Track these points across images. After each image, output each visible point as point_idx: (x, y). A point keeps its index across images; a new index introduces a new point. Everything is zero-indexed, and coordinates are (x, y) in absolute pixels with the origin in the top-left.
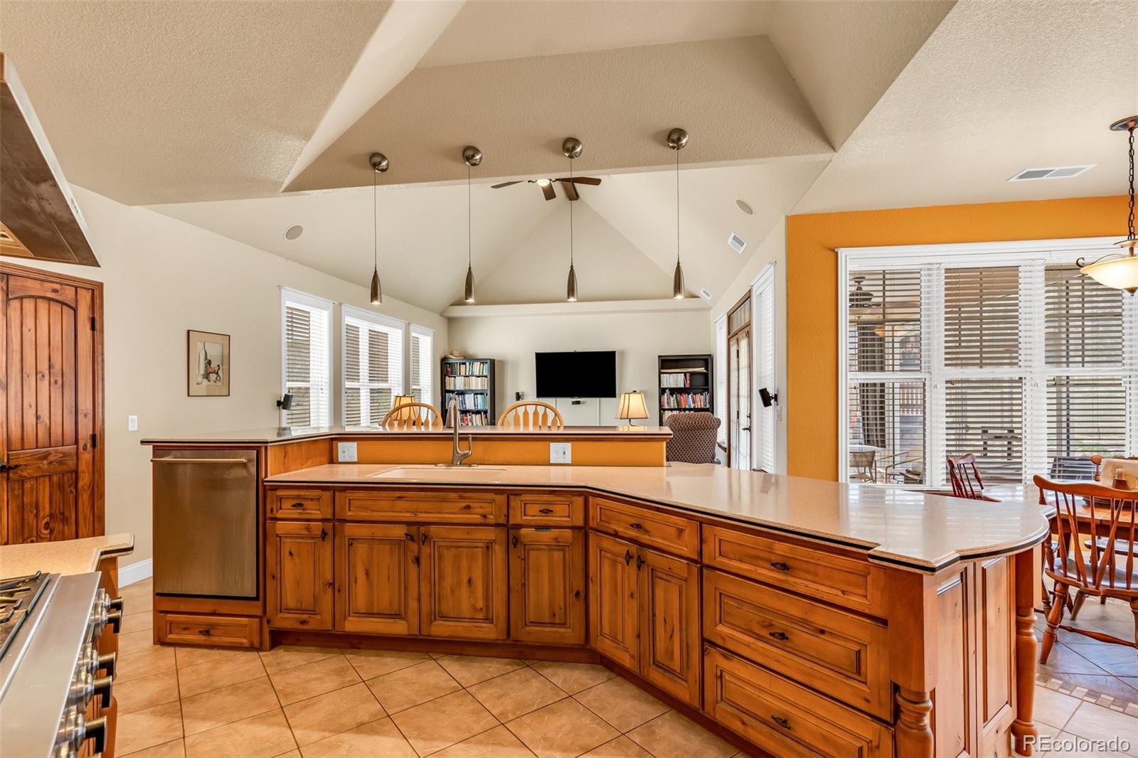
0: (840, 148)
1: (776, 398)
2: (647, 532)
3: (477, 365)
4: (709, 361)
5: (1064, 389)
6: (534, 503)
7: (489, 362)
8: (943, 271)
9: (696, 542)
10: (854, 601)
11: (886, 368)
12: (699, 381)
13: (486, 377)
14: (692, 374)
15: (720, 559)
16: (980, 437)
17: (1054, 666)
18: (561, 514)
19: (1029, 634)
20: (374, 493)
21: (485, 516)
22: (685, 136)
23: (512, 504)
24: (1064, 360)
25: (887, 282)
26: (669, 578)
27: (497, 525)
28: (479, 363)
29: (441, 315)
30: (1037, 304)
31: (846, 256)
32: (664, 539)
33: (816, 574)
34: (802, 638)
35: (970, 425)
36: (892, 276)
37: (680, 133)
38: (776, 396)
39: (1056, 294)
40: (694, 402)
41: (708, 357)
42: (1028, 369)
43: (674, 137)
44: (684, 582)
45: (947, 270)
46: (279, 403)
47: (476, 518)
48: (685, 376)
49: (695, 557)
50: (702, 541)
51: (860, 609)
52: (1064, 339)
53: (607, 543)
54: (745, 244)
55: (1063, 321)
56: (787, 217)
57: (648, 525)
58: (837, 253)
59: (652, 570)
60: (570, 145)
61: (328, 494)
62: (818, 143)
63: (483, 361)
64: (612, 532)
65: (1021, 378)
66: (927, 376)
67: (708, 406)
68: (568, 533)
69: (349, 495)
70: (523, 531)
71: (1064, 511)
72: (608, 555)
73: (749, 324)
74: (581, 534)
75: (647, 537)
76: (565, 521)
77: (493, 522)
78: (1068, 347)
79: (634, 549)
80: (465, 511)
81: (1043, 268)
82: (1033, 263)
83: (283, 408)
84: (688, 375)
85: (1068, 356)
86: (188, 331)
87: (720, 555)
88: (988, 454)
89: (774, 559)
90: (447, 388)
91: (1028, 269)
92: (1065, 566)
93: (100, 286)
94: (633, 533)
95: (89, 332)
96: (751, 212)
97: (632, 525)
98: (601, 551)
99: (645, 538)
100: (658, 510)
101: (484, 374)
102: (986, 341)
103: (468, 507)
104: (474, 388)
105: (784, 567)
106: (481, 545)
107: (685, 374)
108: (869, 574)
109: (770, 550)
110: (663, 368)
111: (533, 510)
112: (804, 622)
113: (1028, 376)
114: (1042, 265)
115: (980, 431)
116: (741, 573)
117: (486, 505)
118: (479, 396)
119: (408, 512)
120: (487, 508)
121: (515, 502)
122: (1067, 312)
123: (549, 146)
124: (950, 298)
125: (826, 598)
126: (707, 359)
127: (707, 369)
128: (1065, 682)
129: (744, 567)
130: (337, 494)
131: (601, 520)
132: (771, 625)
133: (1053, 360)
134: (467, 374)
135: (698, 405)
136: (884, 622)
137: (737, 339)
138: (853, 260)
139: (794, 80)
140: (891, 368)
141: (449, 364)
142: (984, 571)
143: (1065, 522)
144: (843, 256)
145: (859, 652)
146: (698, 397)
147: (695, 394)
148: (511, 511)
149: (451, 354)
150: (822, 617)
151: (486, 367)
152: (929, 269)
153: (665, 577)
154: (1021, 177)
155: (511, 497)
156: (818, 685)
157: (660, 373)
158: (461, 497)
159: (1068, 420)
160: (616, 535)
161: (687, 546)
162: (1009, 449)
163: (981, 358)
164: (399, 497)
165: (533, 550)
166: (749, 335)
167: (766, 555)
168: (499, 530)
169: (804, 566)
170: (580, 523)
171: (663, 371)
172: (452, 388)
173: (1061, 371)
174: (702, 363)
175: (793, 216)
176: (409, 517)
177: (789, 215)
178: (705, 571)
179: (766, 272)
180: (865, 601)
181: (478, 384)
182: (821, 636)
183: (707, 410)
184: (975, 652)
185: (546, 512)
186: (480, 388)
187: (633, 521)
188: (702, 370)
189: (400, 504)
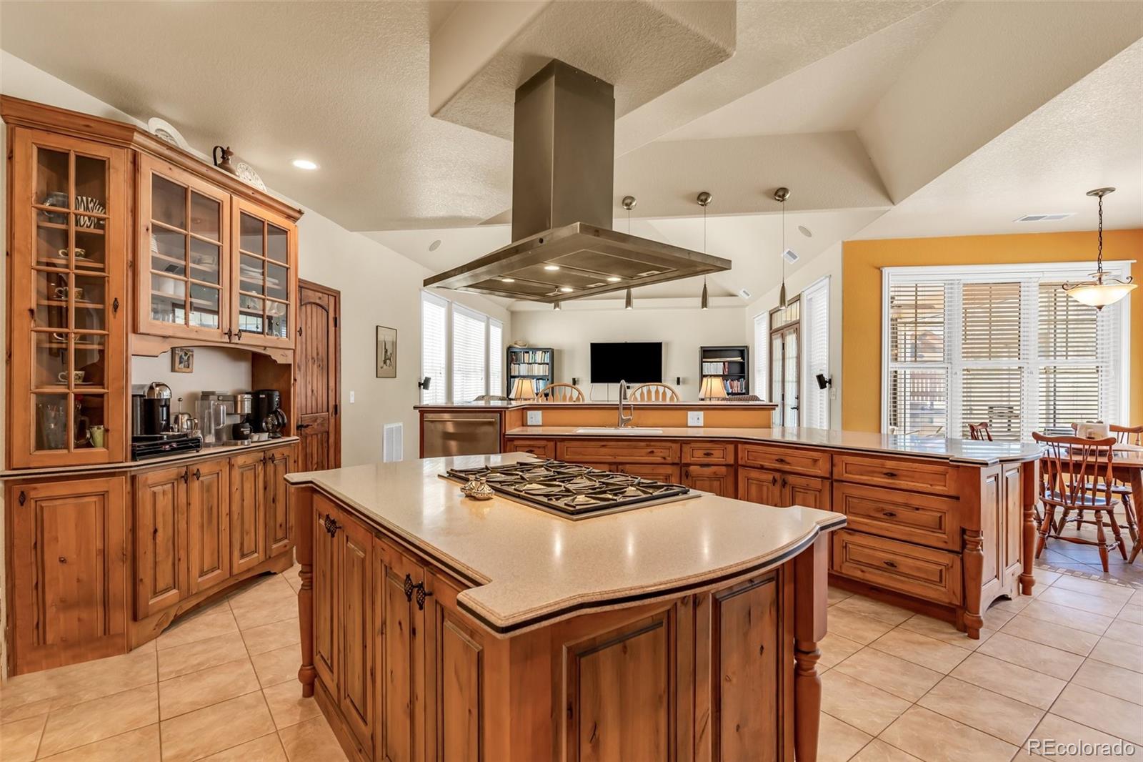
0: (899, 202)
1: (830, 382)
2: (788, 464)
3: (539, 354)
4: (746, 351)
5: (1052, 376)
6: (700, 449)
7: (550, 351)
8: (961, 286)
9: (828, 466)
10: (938, 489)
11: (899, 359)
12: (736, 369)
13: (548, 364)
14: (729, 362)
15: (847, 475)
16: (987, 412)
17: (1045, 560)
18: (717, 456)
19: (1031, 521)
20: (586, 443)
21: (664, 458)
22: (788, 193)
23: (684, 450)
24: (1053, 354)
25: (919, 293)
26: (806, 491)
27: (673, 464)
28: (541, 352)
29: (507, 309)
30: (1033, 311)
31: (889, 274)
32: (803, 467)
33: (913, 477)
34: (904, 514)
35: (973, 407)
36: (923, 289)
37: (785, 190)
38: (830, 380)
39: (1046, 300)
40: (732, 388)
41: (745, 349)
42: (1026, 361)
43: (780, 194)
44: (818, 493)
45: (965, 285)
46: (420, 384)
47: (659, 460)
48: (724, 364)
49: (828, 476)
50: (832, 465)
51: (941, 493)
52: (1052, 338)
53: (754, 474)
54: (798, 258)
55: (1052, 324)
56: (843, 242)
57: (788, 459)
58: (882, 271)
59: (793, 487)
60: (703, 197)
61: (552, 444)
62: (882, 198)
63: (545, 350)
64: (759, 466)
65: (1020, 368)
66: (949, 365)
67: (744, 391)
68: (724, 469)
69: (567, 444)
70: (692, 468)
71: (1052, 456)
72: (755, 482)
73: (798, 322)
74: (732, 470)
75: (788, 467)
76: (722, 461)
77: (671, 462)
78: (1055, 344)
79: (777, 475)
80: (650, 455)
81: (1037, 284)
82: (1030, 280)
83: (424, 388)
84: (726, 364)
85: (1055, 351)
86: (377, 327)
87: (846, 472)
88: (993, 425)
89: (885, 471)
90: (513, 374)
91: (1026, 284)
92: (1053, 495)
93: (339, 293)
94: (778, 466)
95: (334, 328)
96: (810, 235)
97: (777, 460)
98: (748, 479)
99: (787, 468)
100: (797, 448)
101: (546, 362)
102: (993, 339)
103: (652, 452)
104: (536, 374)
105: (891, 475)
106: (661, 477)
107: (724, 363)
108: (947, 473)
109: (883, 466)
110: (704, 358)
111: (699, 453)
112: (906, 505)
113: (1025, 366)
114: (1037, 282)
115: (987, 408)
116: (862, 482)
117: (665, 450)
118: (540, 381)
119: (610, 455)
120: (665, 453)
121: (686, 448)
122: (1055, 318)
123: (688, 198)
124: (967, 302)
125: (920, 490)
126: (744, 350)
127: (743, 358)
128: (1051, 566)
129: (864, 478)
130: (558, 443)
131: (748, 459)
132: (883, 510)
133: (1045, 353)
134: (530, 362)
135: (735, 390)
136: (957, 498)
137: (782, 334)
138: (895, 278)
139: (870, 158)
140: (903, 359)
141: (514, 352)
142: (1007, 478)
143: (1053, 463)
144: (886, 272)
145: (940, 517)
146: (735, 383)
147: (732, 380)
148: (683, 454)
149: (516, 344)
150: (917, 500)
151: (548, 355)
152: (951, 284)
153: (802, 490)
154: (1023, 220)
155: (684, 445)
156: (916, 540)
157: (702, 362)
158: (647, 446)
159: (1055, 390)
160: (762, 468)
161: (822, 469)
162: (1009, 425)
163: (990, 352)
164: (603, 446)
165: (698, 480)
166: (798, 332)
167: (881, 470)
168: (674, 467)
169: (905, 473)
170: (732, 462)
171: (704, 360)
172: (517, 374)
173: (1050, 363)
174: (737, 353)
175: (848, 242)
176: (610, 459)
177: (845, 241)
178: (835, 484)
179: (821, 281)
180: (944, 488)
181: (540, 370)
182: (917, 512)
183: (744, 394)
184: (1002, 523)
185: (708, 454)
186: (541, 374)
187: (777, 457)
188: (739, 359)
189: (604, 450)
